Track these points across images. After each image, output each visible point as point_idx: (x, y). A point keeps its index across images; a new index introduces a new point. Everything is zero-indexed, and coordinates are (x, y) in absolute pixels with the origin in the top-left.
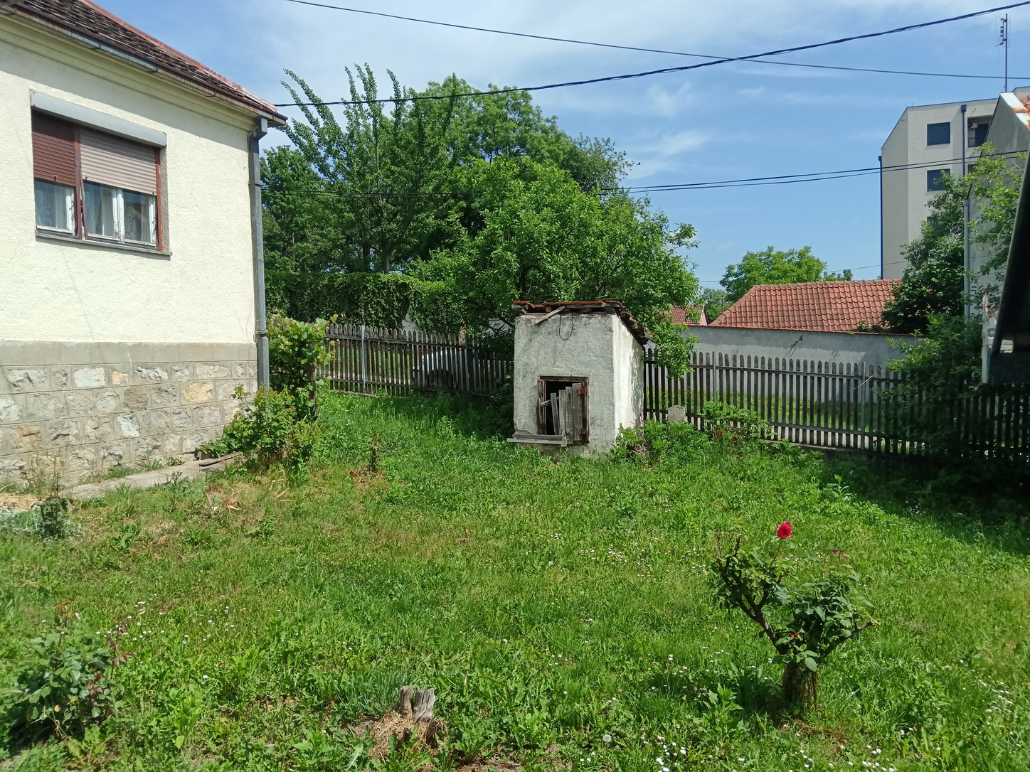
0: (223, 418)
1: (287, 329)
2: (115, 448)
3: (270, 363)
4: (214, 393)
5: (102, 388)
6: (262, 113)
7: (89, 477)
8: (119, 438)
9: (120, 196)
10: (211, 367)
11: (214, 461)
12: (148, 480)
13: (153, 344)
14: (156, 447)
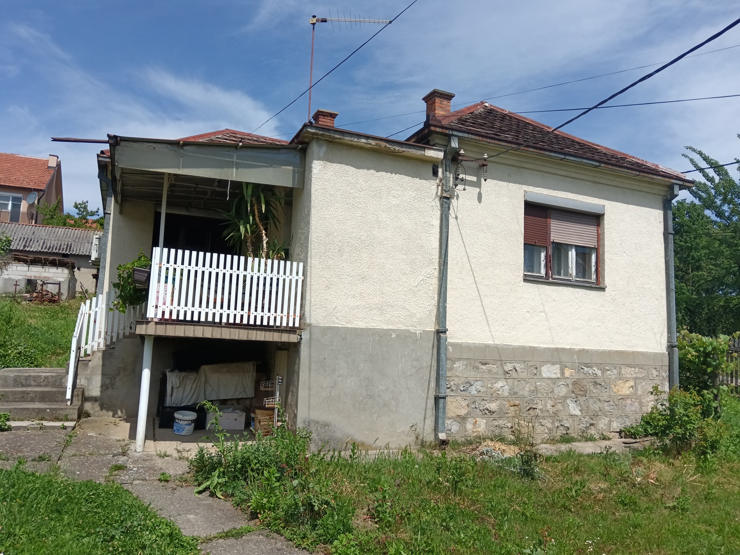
0: (641, 408)
1: (693, 342)
2: (565, 421)
3: (679, 369)
4: (634, 389)
5: (558, 378)
6: (674, 181)
7: (548, 439)
8: (567, 414)
9: (573, 250)
10: (633, 369)
11: (634, 441)
12: (587, 448)
13: (592, 350)
14: (592, 425)
